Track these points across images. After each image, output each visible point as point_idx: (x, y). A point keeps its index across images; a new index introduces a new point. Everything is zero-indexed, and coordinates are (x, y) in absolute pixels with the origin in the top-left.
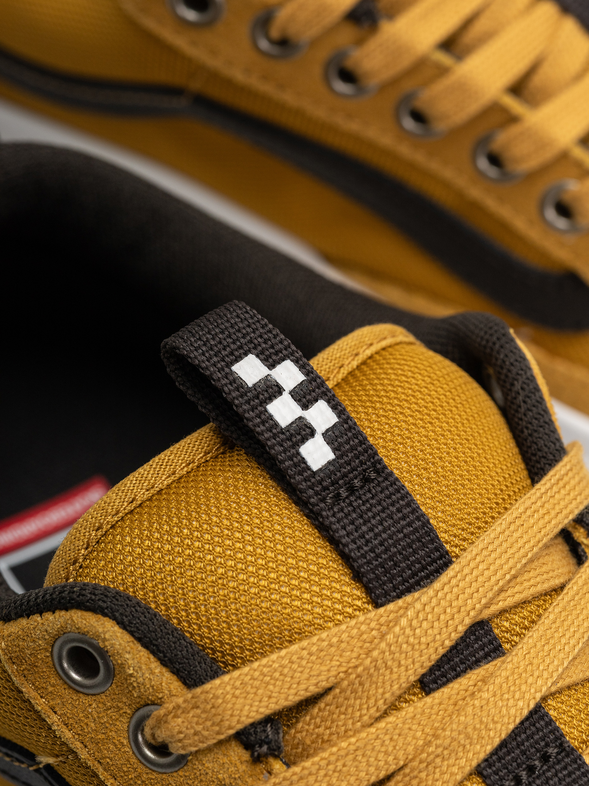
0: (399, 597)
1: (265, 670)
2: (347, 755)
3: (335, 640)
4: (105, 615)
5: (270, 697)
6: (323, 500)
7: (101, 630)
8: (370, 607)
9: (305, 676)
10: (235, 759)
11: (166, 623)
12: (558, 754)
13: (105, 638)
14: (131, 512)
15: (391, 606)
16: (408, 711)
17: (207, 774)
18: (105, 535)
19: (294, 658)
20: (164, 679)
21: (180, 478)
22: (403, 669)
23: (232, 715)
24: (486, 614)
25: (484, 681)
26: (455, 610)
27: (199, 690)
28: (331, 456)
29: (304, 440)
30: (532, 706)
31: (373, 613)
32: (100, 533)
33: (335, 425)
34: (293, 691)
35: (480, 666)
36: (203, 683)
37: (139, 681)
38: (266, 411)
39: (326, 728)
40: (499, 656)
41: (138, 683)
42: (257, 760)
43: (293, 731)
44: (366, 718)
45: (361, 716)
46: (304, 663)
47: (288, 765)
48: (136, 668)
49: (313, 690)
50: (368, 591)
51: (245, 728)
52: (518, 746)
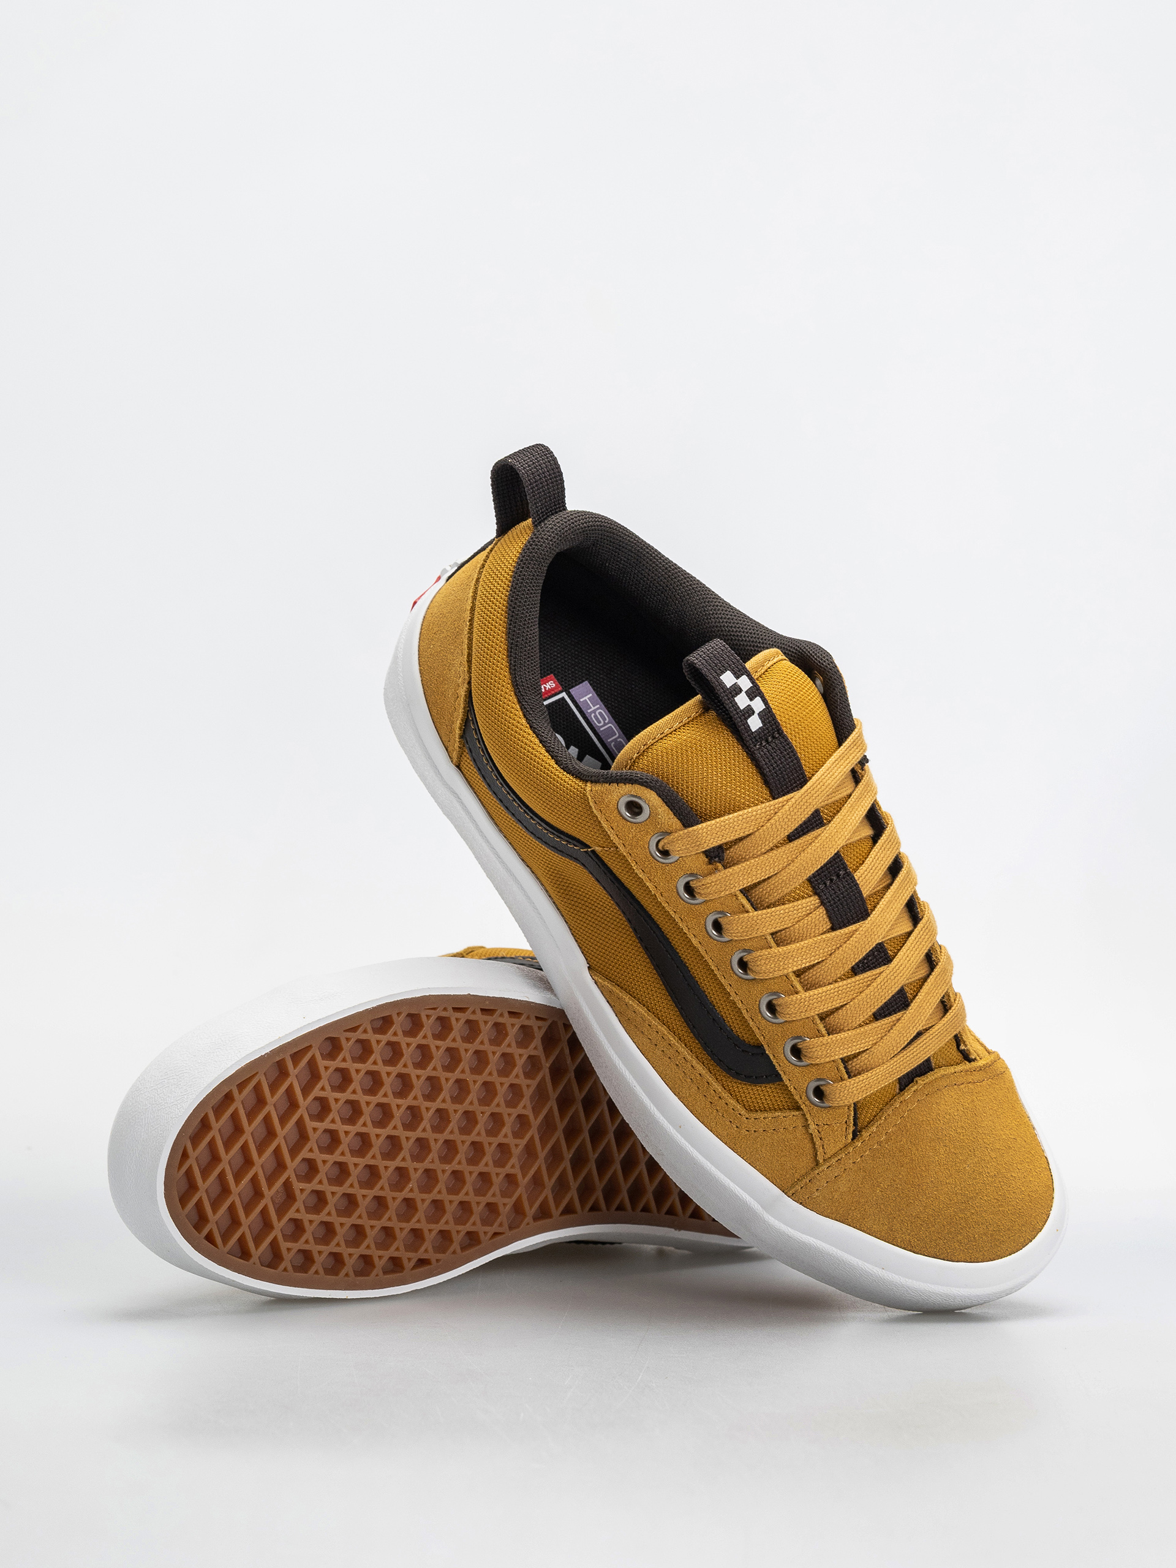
0: (784, 795)
1: (722, 823)
2: (753, 866)
3: (754, 813)
4: (651, 789)
5: (723, 836)
6: (755, 746)
7: (645, 795)
8: (771, 799)
9: (739, 828)
10: (703, 862)
12: (844, 874)
14: (661, 739)
15: (781, 799)
16: (779, 850)
18: (647, 748)
19: (736, 819)
20: (674, 821)
21: (685, 724)
22: (783, 829)
23: (705, 842)
24: (820, 807)
25: (816, 838)
26: (808, 804)
27: (691, 829)
28: (761, 725)
29: (749, 716)
30: (836, 851)
31: (773, 802)
32: (645, 747)
33: (764, 710)
34: (733, 835)
35: (814, 830)
36: (693, 826)
37: (662, 822)
38: (734, 700)
39: (744, 852)
40: (822, 826)
42: (712, 864)
43: (728, 852)
44: (763, 850)
45: (761, 849)
46: (740, 822)
47: (725, 867)
49: (742, 835)
50: (771, 792)
51: (710, 849)
52: (827, 869)
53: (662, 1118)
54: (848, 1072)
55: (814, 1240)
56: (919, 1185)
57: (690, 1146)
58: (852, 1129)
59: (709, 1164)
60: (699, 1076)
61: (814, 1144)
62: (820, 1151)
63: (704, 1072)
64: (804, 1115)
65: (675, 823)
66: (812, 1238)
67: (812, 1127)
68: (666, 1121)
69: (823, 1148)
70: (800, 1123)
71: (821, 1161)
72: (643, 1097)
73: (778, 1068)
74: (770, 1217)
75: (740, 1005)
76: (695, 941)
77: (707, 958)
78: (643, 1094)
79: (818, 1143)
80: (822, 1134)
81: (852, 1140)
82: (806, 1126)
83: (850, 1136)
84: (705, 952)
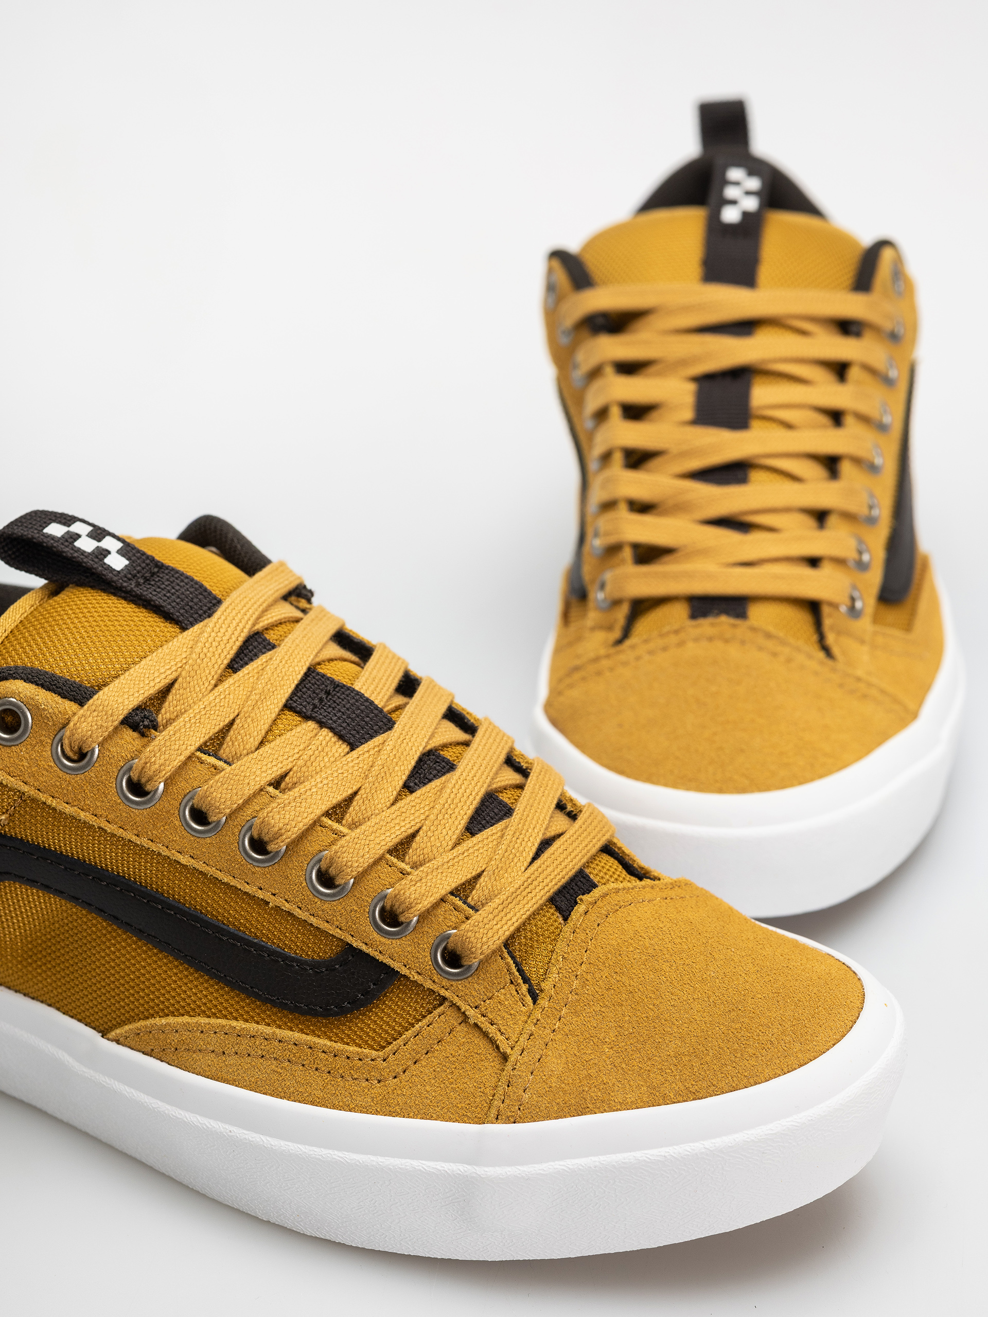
0: (198, 622)
1: (130, 678)
3: (168, 650)
4: (15, 678)
5: (139, 692)
6: (131, 586)
7: (15, 688)
8: (181, 632)
9: (157, 675)
10: (128, 739)
11: (53, 675)
12: (334, 688)
13: (19, 692)
16: (226, 684)
17: (114, 756)
19: (146, 667)
20: (66, 705)
24: (259, 627)
27: (88, 705)
28: (127, 562)
29: (105, 558)
31: (186, 634)
33: (122, 547)
35: (264, 654)
36: (89, 700)
37: (50, 711)
40: (273, 648)
41: (50, 713)
42: (143, 735)
44: (205, 690)
45: (200, 690)
48: (45, 704)
49: (166, 682)
50: (179, 623)
53: (282, 1143)
54: (472, 908)
55: (562, 1163)
56: (658, 1017)
57: (336, 1152)
58: (524, 988)
59: (372, 1158)
60: (293, 1047)
61: (485, 1035)
62: (500, 1039)
63: (297, 1035)
64: (453, 1005)
65: (69, 706)
66: (557, 1162)
67: (471, 1012)
68: (289, 1144)
69: (502, 1034)
70: (452, 1018)
71: (509, 1051)
72: (247, 1137)
73: (380, 958)
74: (486, 1169)
75: (287, 907)
76: (184, 860)
77: (211, 871)
78: (245, 1132)
79: (492, 1030)
80: (489, 1015)
81: (534, 1003)
82: (465, 1018)
83: (529, 999)
84: (204, 865)
